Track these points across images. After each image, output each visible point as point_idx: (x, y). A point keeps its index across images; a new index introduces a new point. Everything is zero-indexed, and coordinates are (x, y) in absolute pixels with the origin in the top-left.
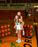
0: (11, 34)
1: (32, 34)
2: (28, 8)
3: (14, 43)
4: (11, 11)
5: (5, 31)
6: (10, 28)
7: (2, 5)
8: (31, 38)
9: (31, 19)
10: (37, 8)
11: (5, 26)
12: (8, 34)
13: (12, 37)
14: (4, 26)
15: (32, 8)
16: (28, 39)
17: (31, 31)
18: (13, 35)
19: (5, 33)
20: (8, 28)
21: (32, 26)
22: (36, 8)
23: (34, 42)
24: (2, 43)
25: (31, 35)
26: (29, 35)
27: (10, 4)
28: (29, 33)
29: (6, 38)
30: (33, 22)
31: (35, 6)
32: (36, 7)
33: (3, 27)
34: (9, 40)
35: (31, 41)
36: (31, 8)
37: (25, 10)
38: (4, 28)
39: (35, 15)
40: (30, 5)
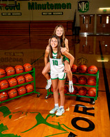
0: (35, 92)
1: (95, 90)
2: (80, 15)
3: (44, 116)
4: (31, 22)
5: (18, 83)
6: (31, 73)
7: (4, 5)
8: (93, 100)
9: (89, 47)
10: (107, 15)
11: (19, 68)
12: (26, 90)
13: (39, 99)
14: (14, 67)
15: (94, 15)
16: (83, 103)
17: (91, 82)
18: (41, 94)
19: (19, 87)
20: (27, 74)
21: (95, 68)
22: (105, 15)
23: (102, 111)
24: (10, 117)
25: (91, 92)
26: (86, 92)
27: (29, 3)
28: (87, 86)
29: (20, 101)
30: (96, 54)
31: (101, 9)
32: (105, 11)
33: (13, 70)
34: (29, 107)
35: (93, 109)
36: (88, 13)
37: (72, 19)
38: (15, 72)
39: (102, 34)
40: (87, 6)
